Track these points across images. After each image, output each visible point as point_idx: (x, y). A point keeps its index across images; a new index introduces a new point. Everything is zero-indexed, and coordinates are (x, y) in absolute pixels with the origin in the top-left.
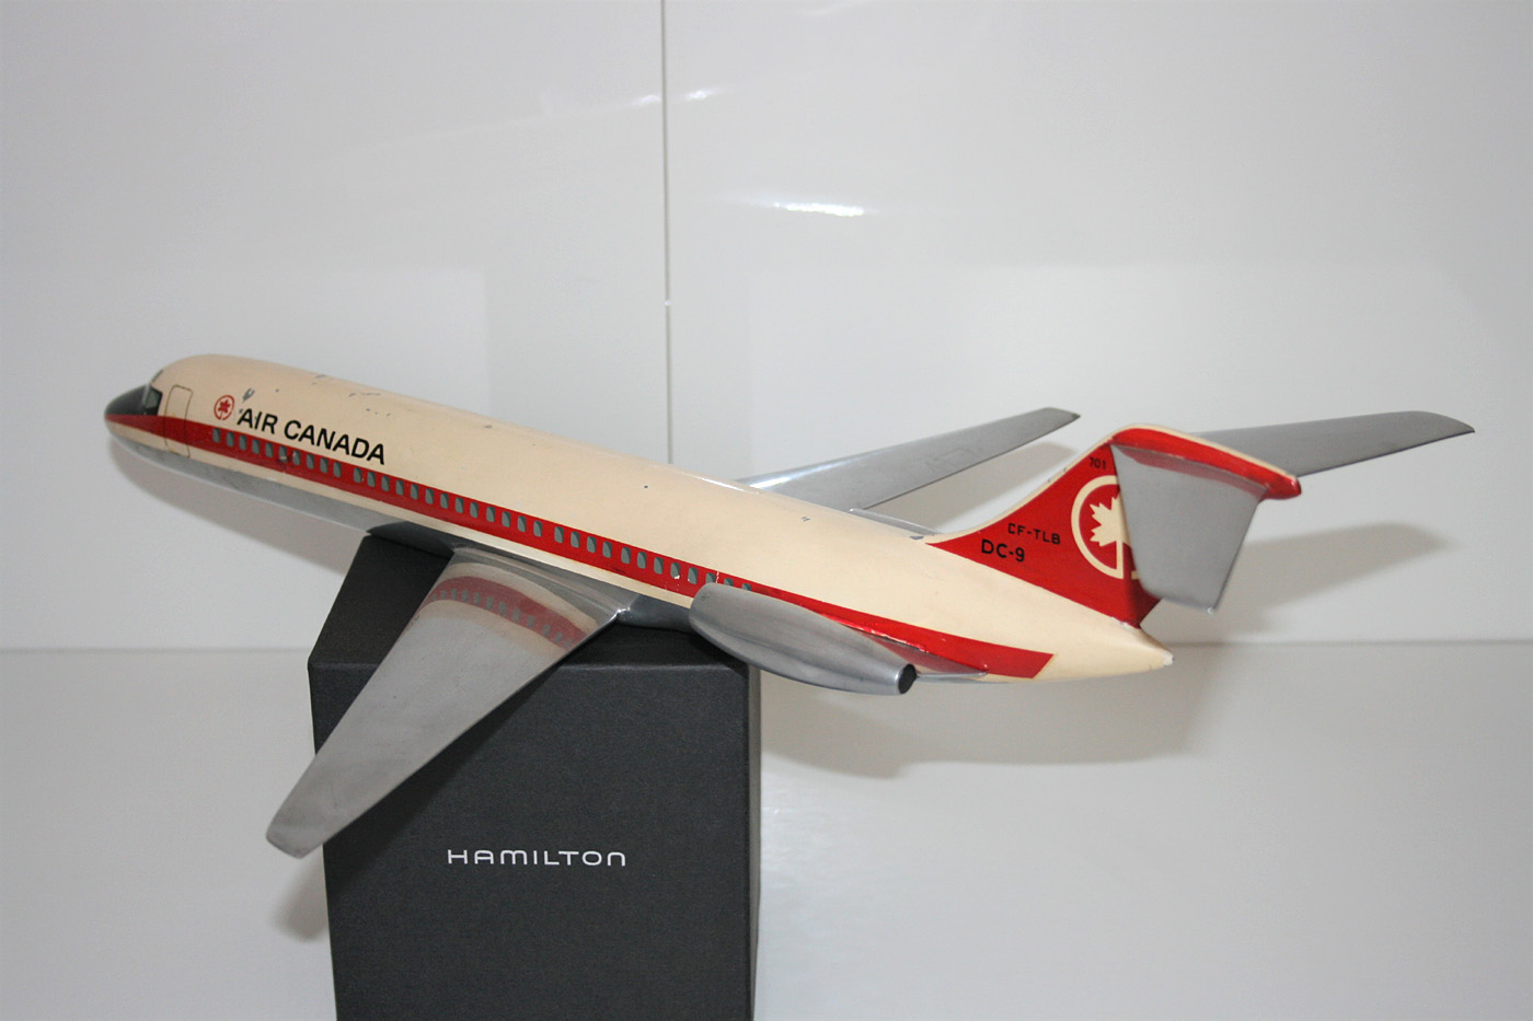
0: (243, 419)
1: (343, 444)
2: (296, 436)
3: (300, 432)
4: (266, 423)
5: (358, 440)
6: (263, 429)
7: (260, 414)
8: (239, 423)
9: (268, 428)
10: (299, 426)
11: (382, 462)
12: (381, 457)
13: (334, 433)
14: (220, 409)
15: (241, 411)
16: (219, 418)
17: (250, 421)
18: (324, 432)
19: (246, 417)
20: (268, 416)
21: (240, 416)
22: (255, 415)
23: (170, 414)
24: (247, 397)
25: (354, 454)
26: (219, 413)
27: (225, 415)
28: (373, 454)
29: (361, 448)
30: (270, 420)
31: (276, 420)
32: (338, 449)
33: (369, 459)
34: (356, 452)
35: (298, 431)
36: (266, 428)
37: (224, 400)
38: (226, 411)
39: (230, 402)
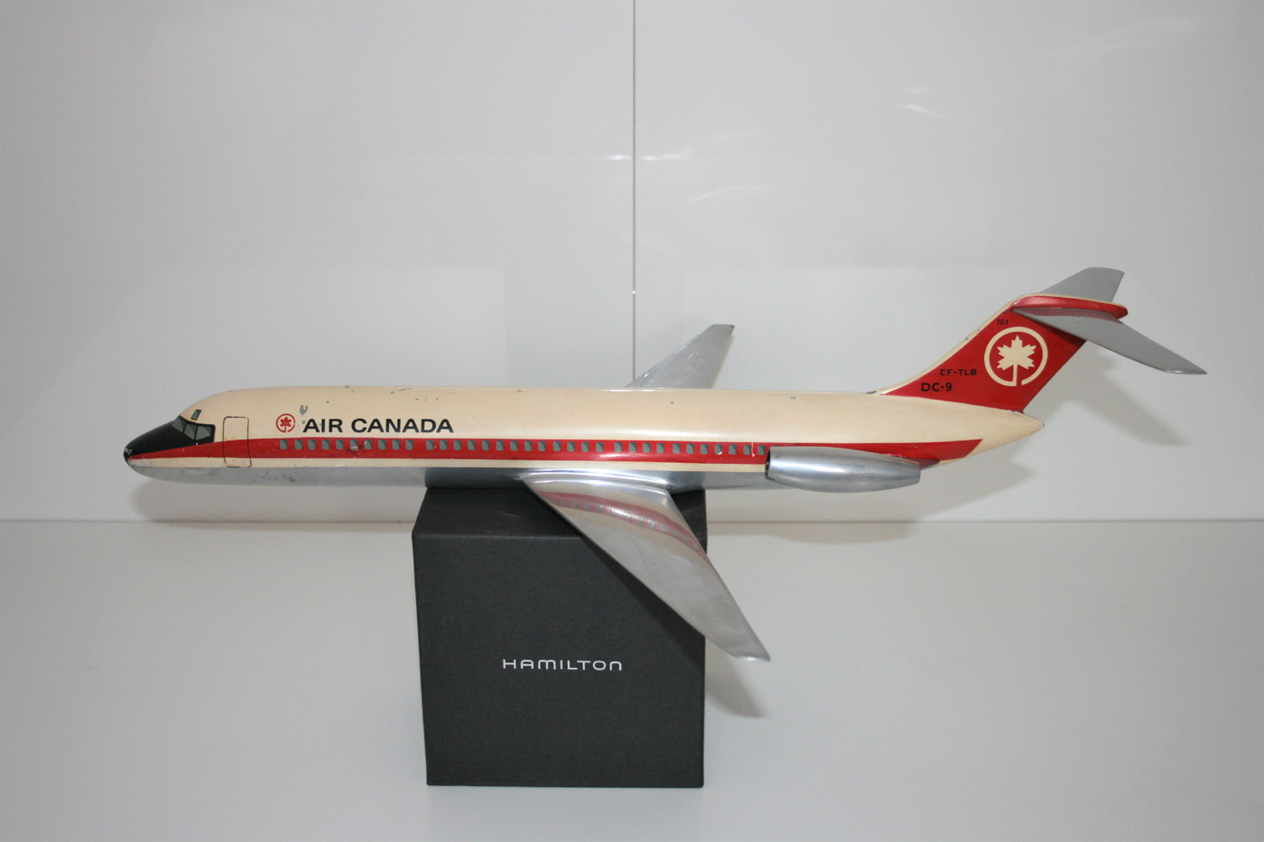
0: (308, 427)
1: (411, 424)
2: (364, 429)
3: (368, 426)
4: (331, 426)
5: (423, 421)
6: (331, 431)
7: (323, 421)
8: (305, 431)
9: (335, 429)
10: (364, 422)
11: (451, 431)
12: (449, 427)
13: (399, 421)
14: (282, 425)
15: (304, 422)
16: (284, 431)
17: (315, 427)
18: (389, 421)
19: (311, 425)
20: (331, 421)
21: (305, 425)
22: (319, 423)
23: (229, 438)
24: (303, 411)
25: (423, 430)
26: (283, 428)
27: (288, 428)
28: (441, 427)
29: (428, 426)
30: (334, 423)
31: (340, 422)
32: (408, 430)
33: (438, 431)
34: (426, 429)
35: (365, 425)
36: (334, 429)
37: (283, 418)
38: (289, 425)
39: (289, 418)
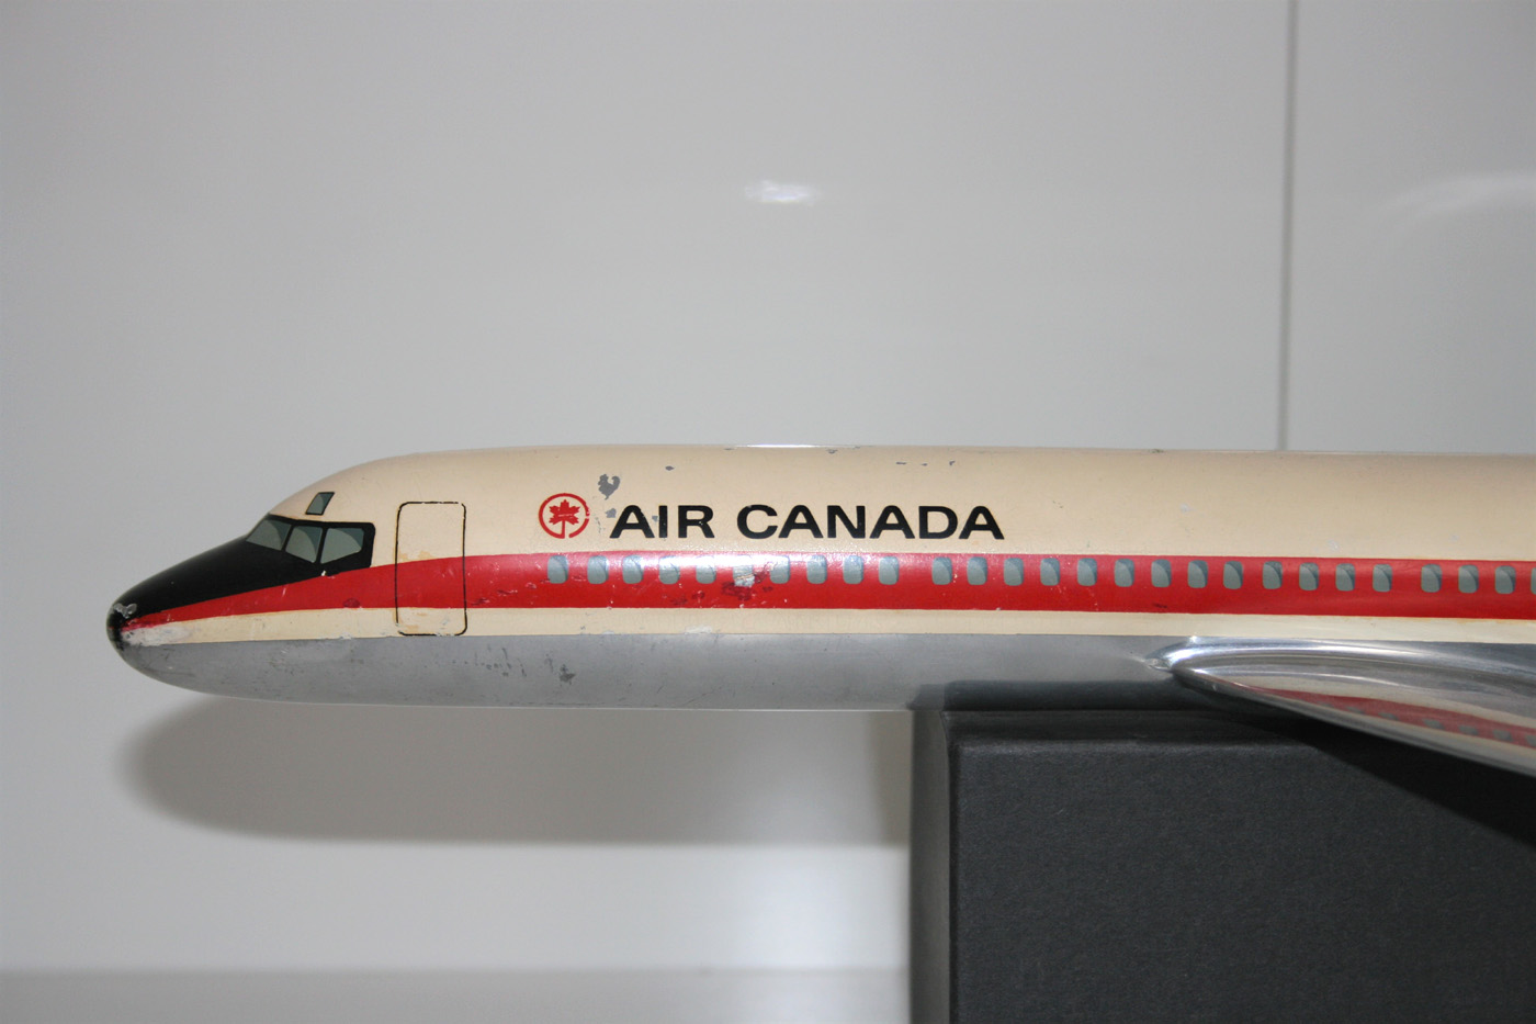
0: (622, 525)
1: (892, 519)
2: (771, 530)
3: (780, 521)
4: (684, 524)
5: (924, 511)
6: (682, 533)
7: (663, 510)
8: (616, 534)
9: (694, 532)
10: (771, 512)
11: (998, 535)
12: (992, 527)
13: (861, 511)
14: (554, 521)
15: (611, 513)
16: (562, 536)
17: (643, 524)
18: (834, 511)
19: (632, 518)
20: (683, 510)
21: (614, 521)
22: (651, 514)
23: (411, 553)
24: (607, 487)
25: (925, 533)
26: (557, 528)
27: (570, 528)
28: (971, 526)
29: (938, 522)
30: (691, 515)
31: (708, 513)
32: (885, 533)
33: (965, 535)
34: (931, 529)
35: (772, 521)
36: (690, 529)
37: (557, 502)
38: (574, 521)
39: (573, 503)
